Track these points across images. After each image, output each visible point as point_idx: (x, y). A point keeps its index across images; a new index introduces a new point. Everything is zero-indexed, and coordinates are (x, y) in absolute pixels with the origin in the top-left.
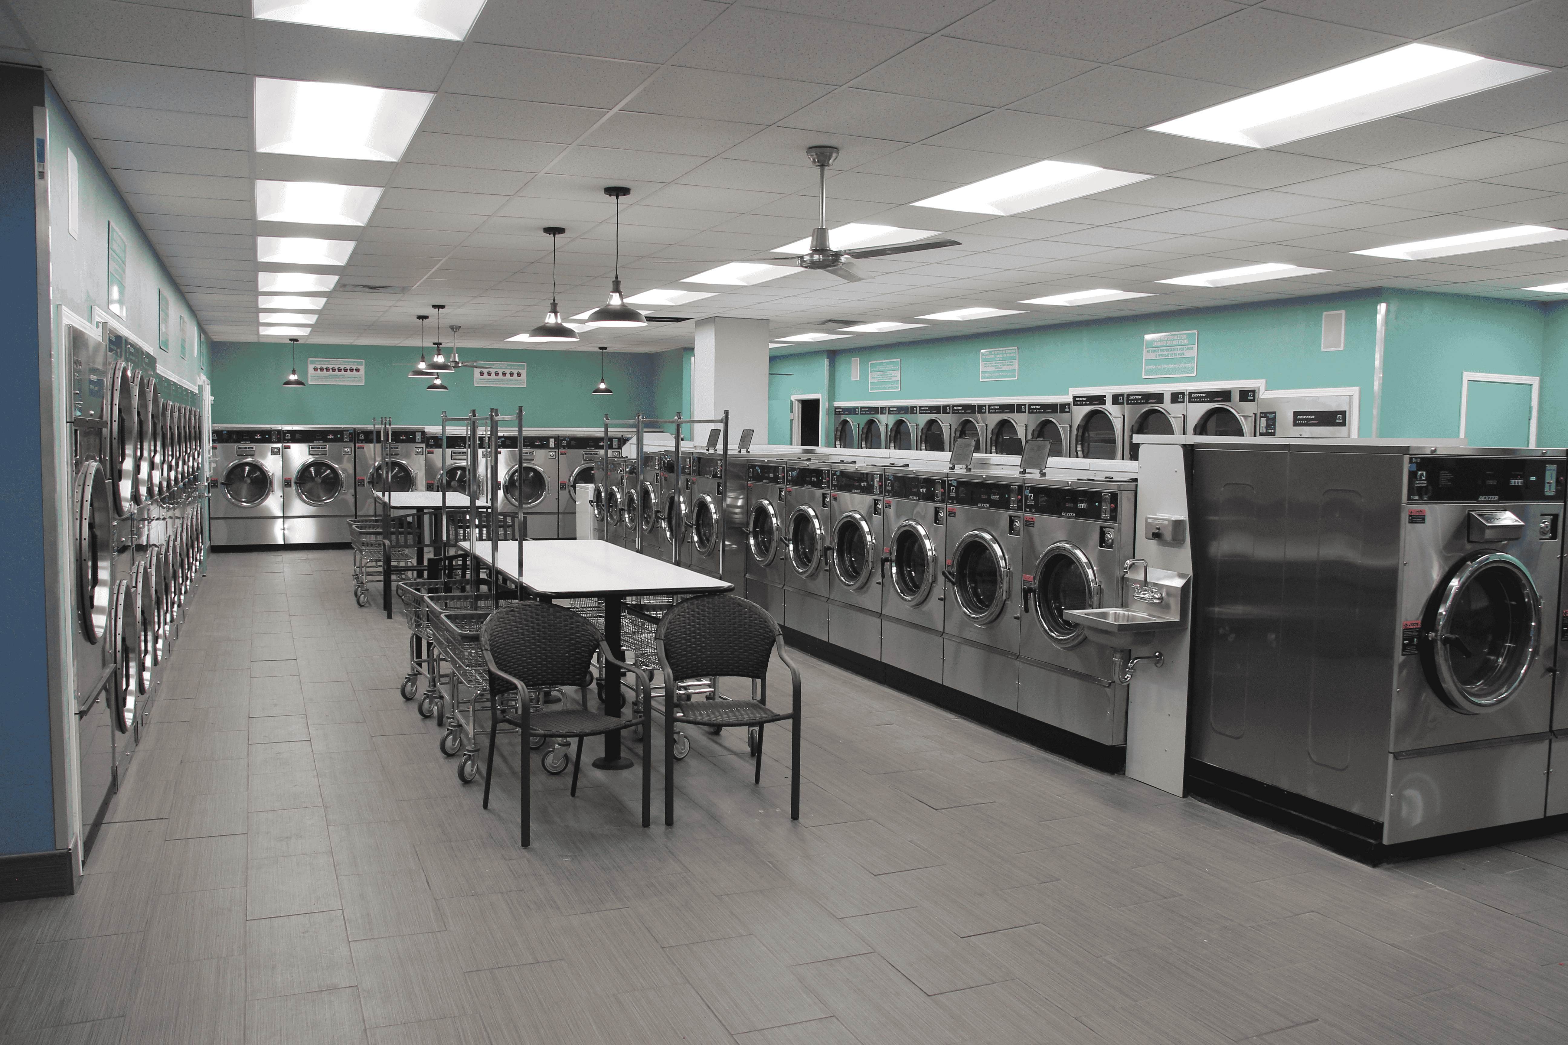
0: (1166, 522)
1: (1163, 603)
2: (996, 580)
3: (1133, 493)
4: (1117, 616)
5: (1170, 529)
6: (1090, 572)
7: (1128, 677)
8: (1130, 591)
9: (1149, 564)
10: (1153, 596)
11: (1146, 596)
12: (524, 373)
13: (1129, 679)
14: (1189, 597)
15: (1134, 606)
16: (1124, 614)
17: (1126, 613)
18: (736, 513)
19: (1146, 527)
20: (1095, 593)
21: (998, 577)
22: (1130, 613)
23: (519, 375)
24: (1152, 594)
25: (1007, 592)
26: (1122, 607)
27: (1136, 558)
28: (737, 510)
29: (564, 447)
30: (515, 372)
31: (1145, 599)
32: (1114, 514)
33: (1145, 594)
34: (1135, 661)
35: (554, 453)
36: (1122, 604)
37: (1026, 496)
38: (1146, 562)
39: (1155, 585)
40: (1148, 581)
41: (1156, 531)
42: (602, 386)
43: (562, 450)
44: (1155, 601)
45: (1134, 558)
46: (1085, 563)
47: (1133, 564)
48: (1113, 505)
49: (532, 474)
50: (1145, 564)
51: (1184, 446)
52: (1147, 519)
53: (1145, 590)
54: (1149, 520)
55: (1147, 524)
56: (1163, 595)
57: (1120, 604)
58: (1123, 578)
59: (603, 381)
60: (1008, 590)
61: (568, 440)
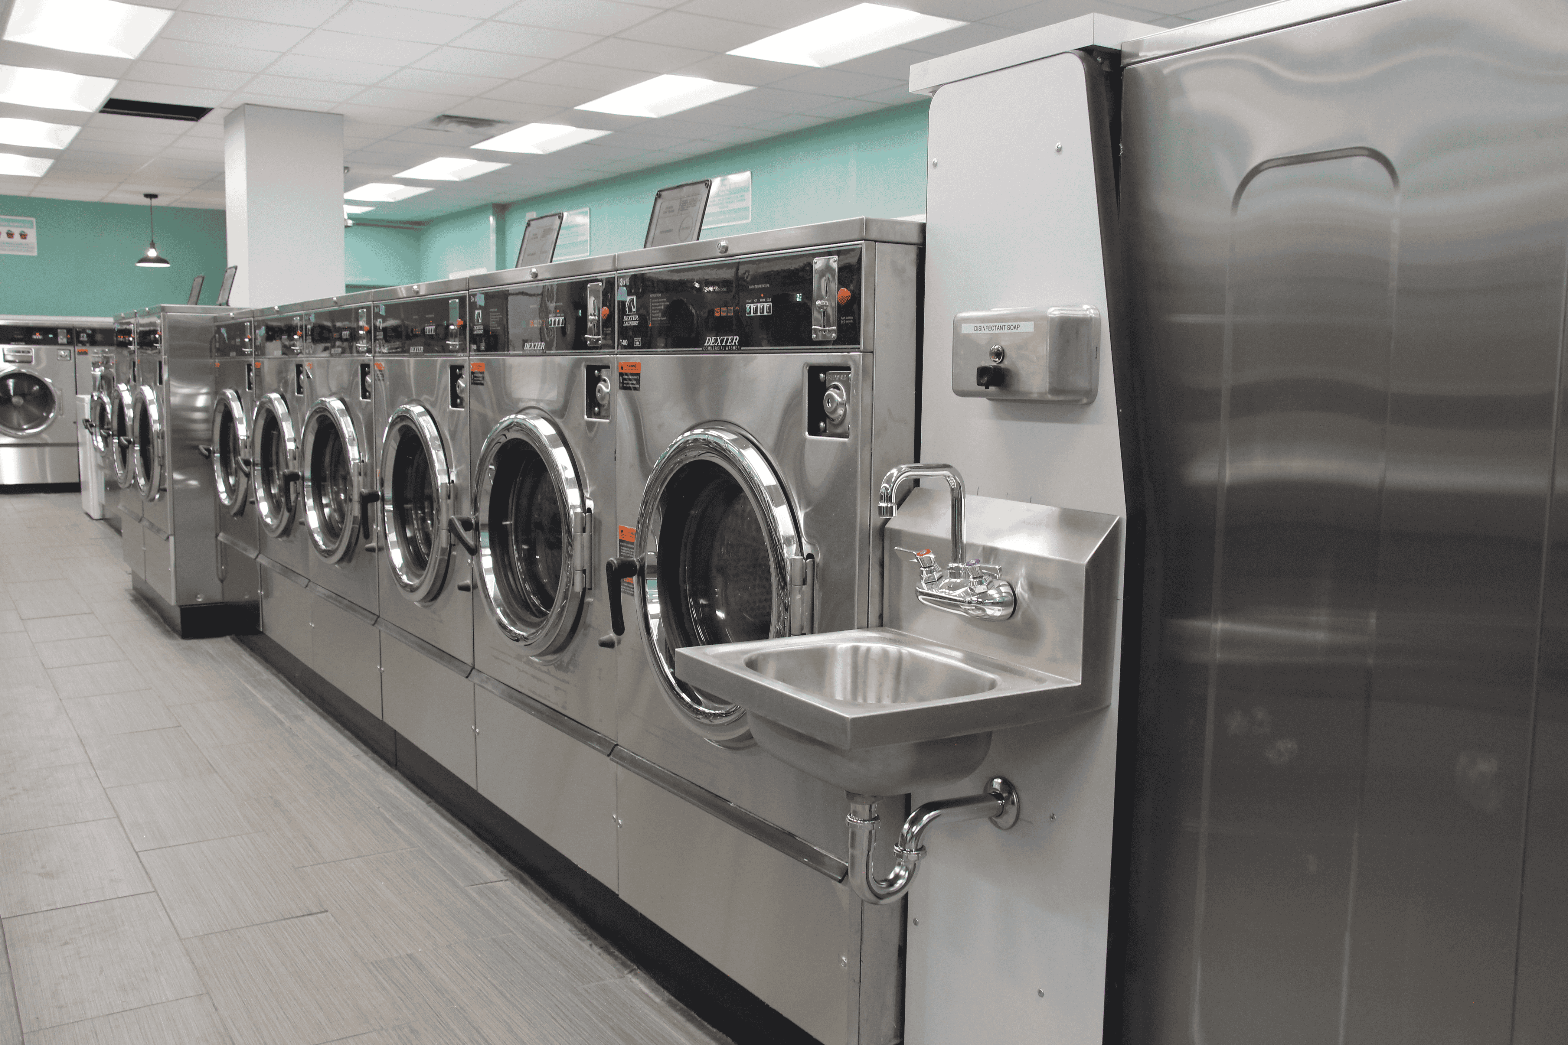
0: (1027, 327)
1: (1018, 617)
2: (560, 541)
3: (913, 252)
4: (861, 661)
5: (1043, 350)
6: (781, 514)
7: (897, 877)
8: (906, 575)
9: (968, 486)
10: (983, 594)
11: (958, 594)
12: (32, 234)
13: (900, 882)
14: (1112, 598)
15: (920, 625)
16: (885, 653)
17: (892, 649)
18: (194, 421)
19: (955, 354)
20: (798, 580)
21: (564, 536)
22: (906, 650)
23: (23, 236)
24: (980, 589)
25: (584, 571)
26: (881, 624)
27: (925, 459)
28: (198, 415)
29: (83, 343)
30: (17, 232)
31: (953, 603)
32: (848, 320)
33: (955, 587)
34: (926, 818)
35: (67, 353)
36: (881, 616)
37: (622, 303)
38: (956, 473)
39: (990, 553)
40: (965, 539)
41: (991, 362)
42: (152, 253)
43: (80, 348)
44: (989, 612)
45: (917, 459)
46: (769, 488)
47: (917, 482)
48: (845, 293)
49: (36, 388)
50: (953, 482)
51: (1089, 53)
52: (956, 325)
53: (955, 574)
54: (967, 329)
55: (959, 340)
56: (1019, 590)
57: (873, 619)
58: (882, 531)
59: (153, 246)
60: (587, 567)
61: (90, 332)
